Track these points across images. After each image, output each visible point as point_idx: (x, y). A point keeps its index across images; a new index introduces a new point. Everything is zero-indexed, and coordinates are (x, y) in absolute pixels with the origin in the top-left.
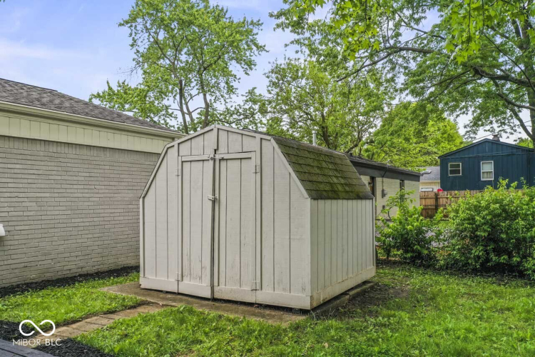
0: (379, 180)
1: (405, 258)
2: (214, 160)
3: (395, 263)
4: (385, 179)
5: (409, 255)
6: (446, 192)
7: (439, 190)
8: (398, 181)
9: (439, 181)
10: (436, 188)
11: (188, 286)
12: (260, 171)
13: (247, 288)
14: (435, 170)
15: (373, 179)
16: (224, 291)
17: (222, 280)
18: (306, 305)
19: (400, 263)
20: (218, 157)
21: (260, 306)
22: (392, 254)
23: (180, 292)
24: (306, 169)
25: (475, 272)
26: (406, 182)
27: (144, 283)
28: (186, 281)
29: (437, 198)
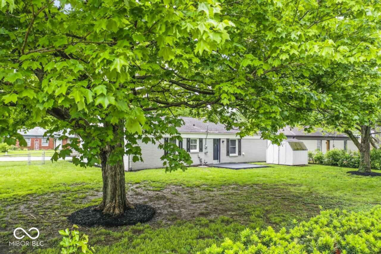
15: (329, 141)
24: (293, 146)
27: (267, 163)
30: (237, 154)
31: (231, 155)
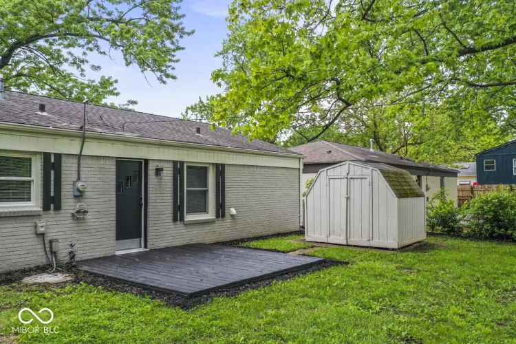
0: (423, 178)
1: (444, 231)
2: (347, 178)
3: (437, 234)
4: (429, 177)
5: (446, 229)
6: (480, 186)
7: (475, 184)
8: (439, 178)
9: (476, 175)
10: (474, 181)
11: (332, 239)
12: (372, 184)
13: (365, 239)
14: (472, 165)
15: (419, 177)
16: (353, 241)
17: (352, 236)
18: (396, 247)
19: (441, 234)
20: (349, 177)
21: (372, 248)
22: (435, 229)
23: (329, 242)
24: (393, 183)
25: (486, 239)
26: (445, 178)
27: (307, 238)
28: (332, 237)
29: (472, 190)
30: (211, 215)
31: (189, 218)
